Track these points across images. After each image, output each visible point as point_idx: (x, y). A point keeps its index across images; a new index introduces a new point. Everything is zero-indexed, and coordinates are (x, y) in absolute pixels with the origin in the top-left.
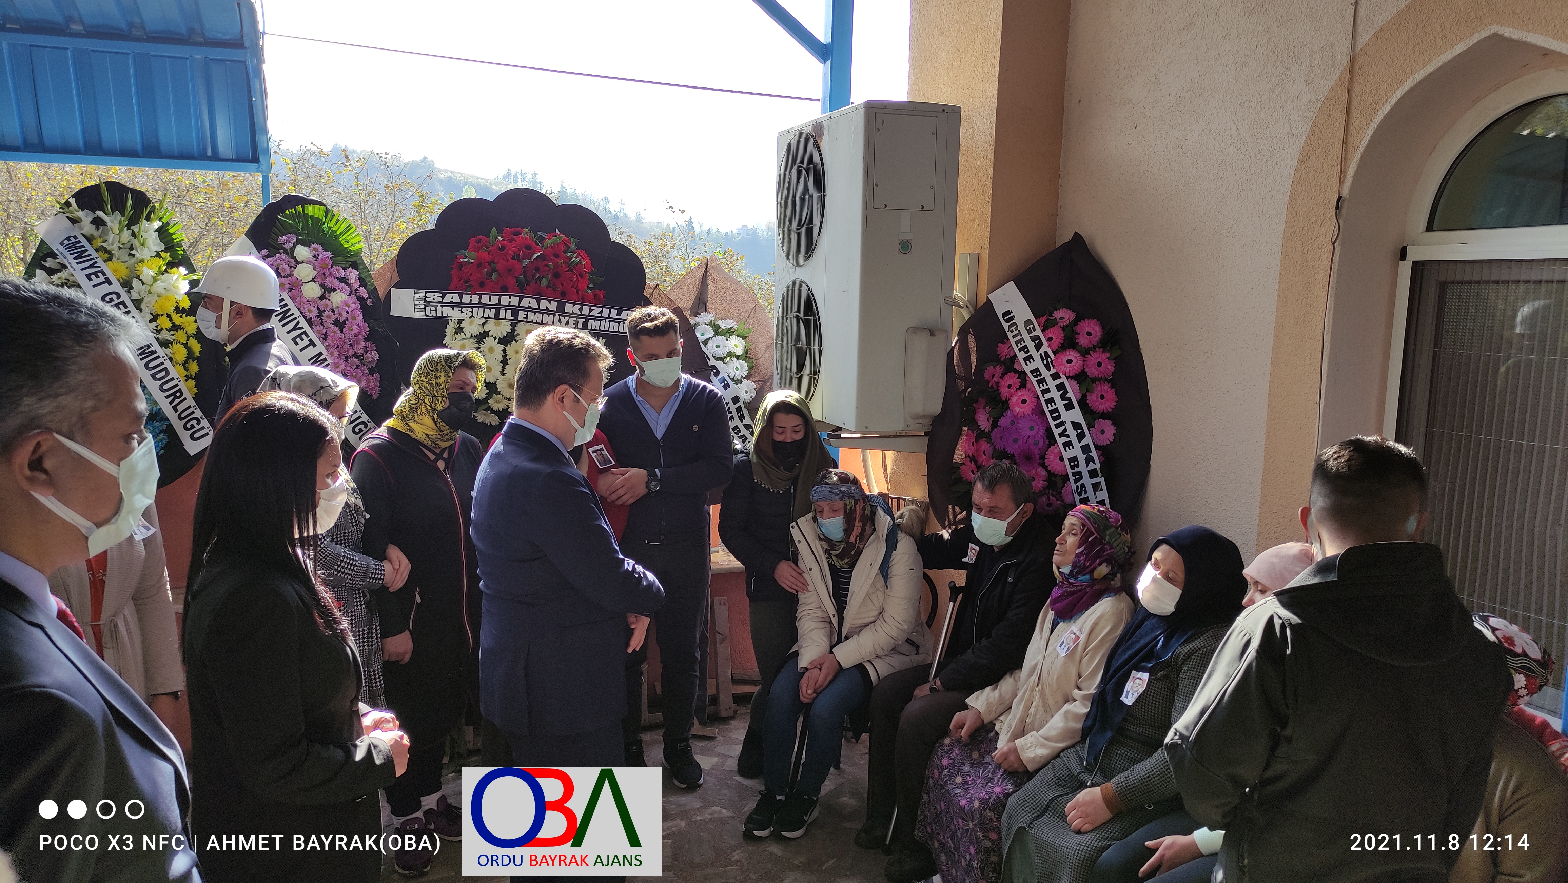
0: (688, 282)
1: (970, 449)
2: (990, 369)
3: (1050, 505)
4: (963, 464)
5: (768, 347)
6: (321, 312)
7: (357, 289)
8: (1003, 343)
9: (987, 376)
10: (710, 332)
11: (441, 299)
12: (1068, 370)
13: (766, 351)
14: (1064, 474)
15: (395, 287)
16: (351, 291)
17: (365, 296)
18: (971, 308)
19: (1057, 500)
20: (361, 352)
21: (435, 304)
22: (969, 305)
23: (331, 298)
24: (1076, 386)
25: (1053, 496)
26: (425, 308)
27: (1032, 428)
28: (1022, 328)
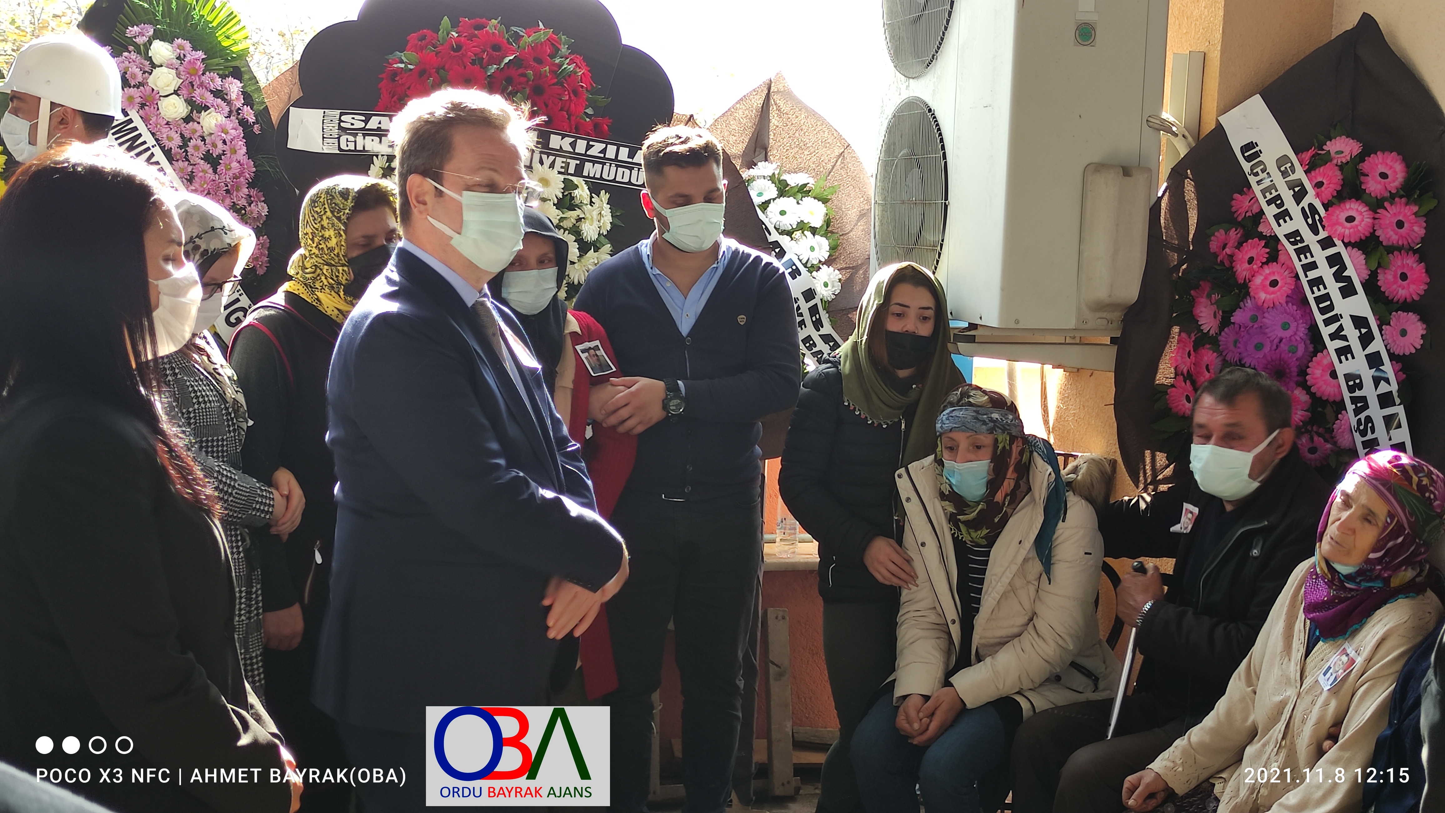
0: (739, 114)
1: (1184, 363)
2: (1220, 234)
3: (1313, 450)
4: (1173, 386)
5: (863, 215)
6: (185, 140)
7: (239, 109)
8: (1241, 193)
9: (1214, 246)
10: (771, 191)
11: (362, 125)
12: (1347, 232)
13: (858, 221)
14: (1338, 399)
15: (296, 105)
16: (230, 112)
17: (252, 119)
18: (1190, 139)
19: (1326, 441)
20: (243, 202)
21: (354, 132)
22: (1187, 134)
23: (201, 121)
24: (1361, 257)
25: (1319, 435)
26: (339, 138)
27: (1285, 327)
28: (1272, 167)
